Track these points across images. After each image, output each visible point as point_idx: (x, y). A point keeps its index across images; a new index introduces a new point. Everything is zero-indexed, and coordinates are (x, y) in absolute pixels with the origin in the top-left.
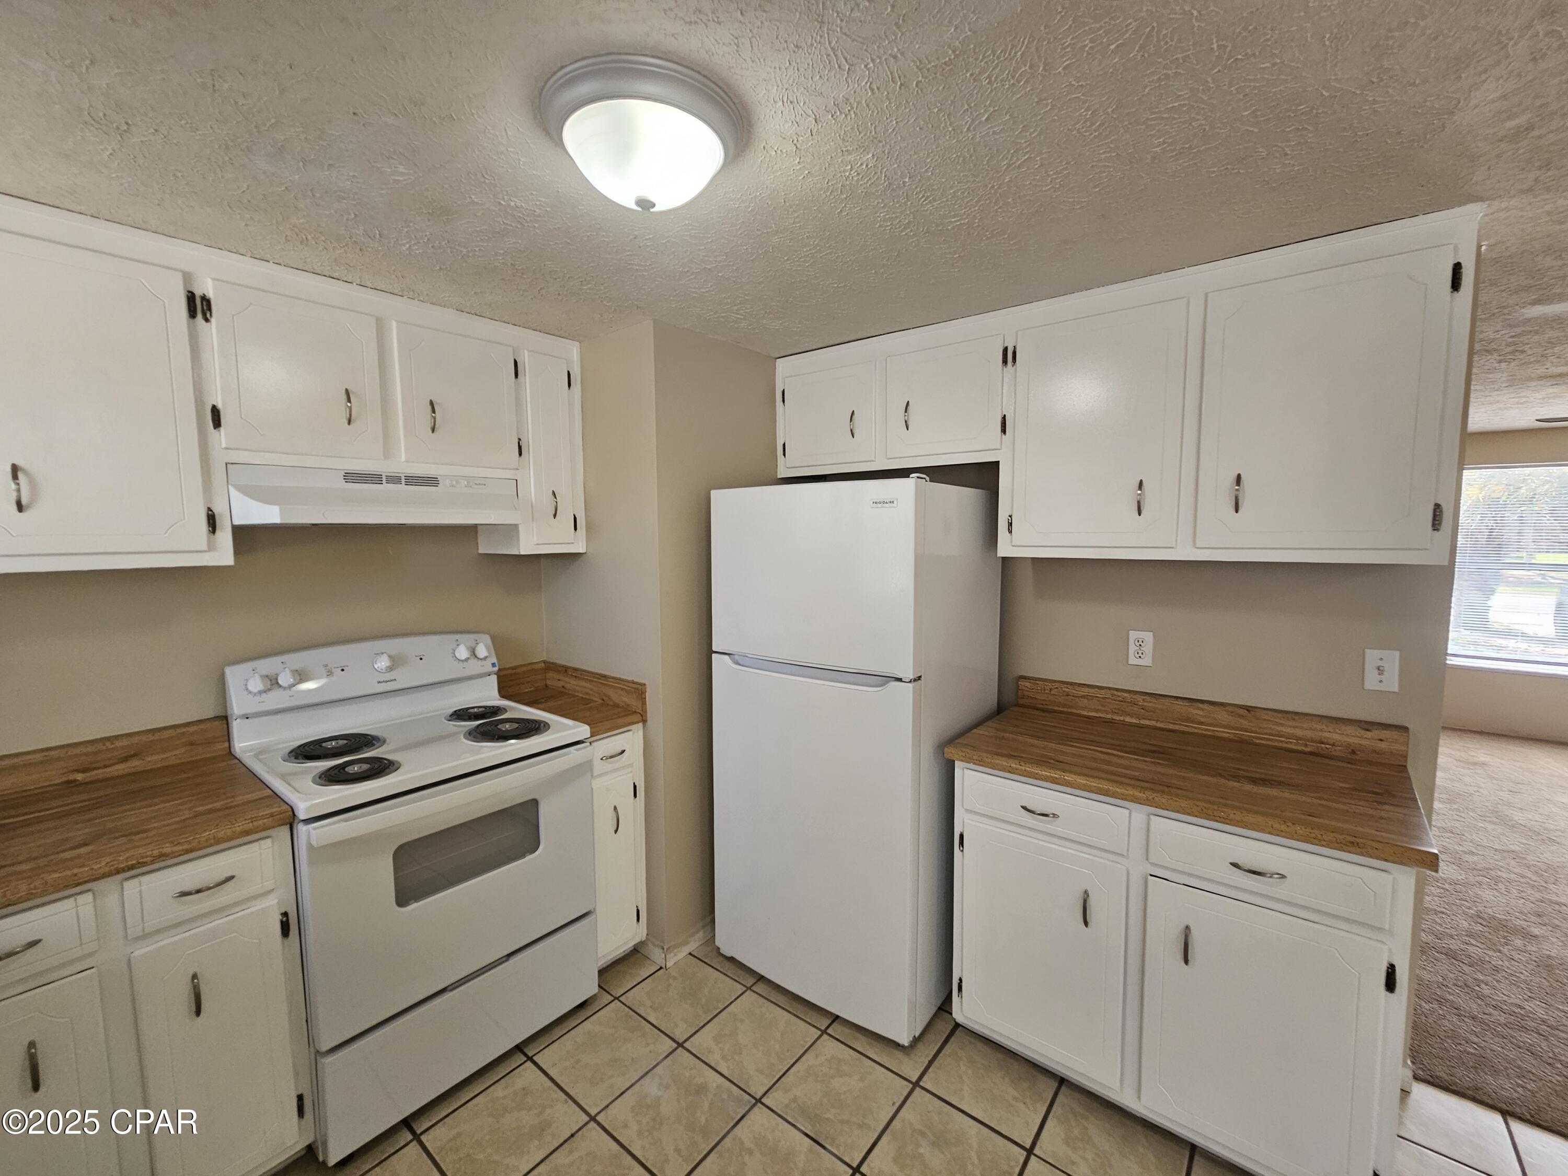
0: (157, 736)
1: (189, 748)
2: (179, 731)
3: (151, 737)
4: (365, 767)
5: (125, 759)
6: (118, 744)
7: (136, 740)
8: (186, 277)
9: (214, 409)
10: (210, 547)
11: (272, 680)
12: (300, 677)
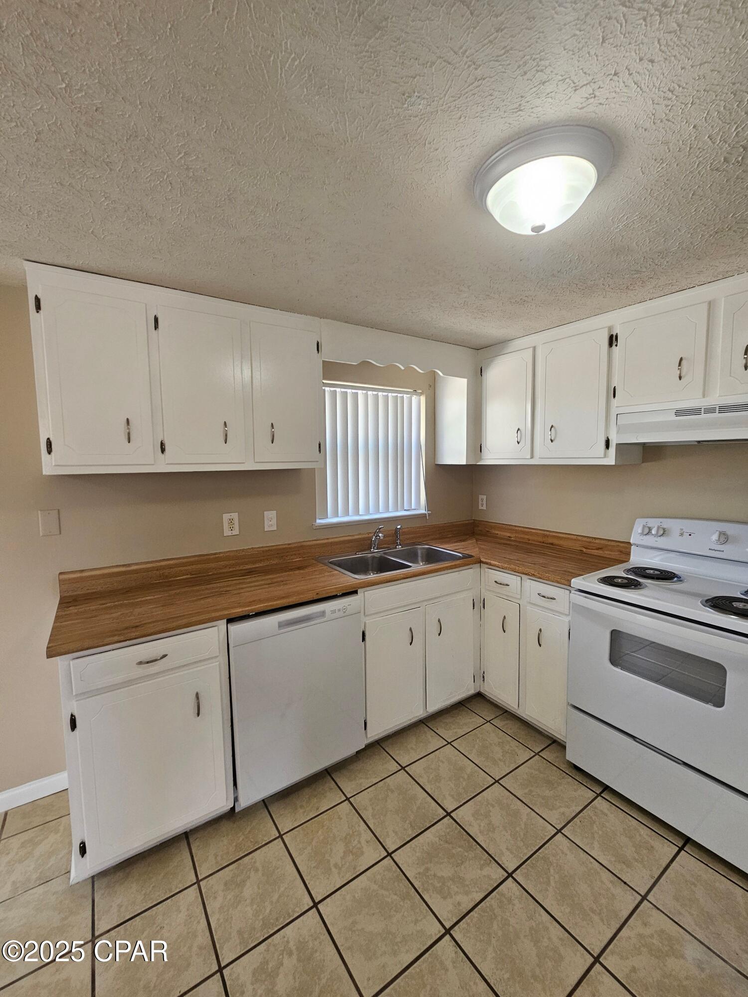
0: (609, 543)
1: (619, 553)
2: (617, 544)
3: (607, 543)
4: (626, 581)
5: (598, 549)
6: (597, 541)
7: (602, 542)
8: (610, 328)
9: (615, 388)
10: (605, 456)
11: (650, 529)
12: (664, 532)
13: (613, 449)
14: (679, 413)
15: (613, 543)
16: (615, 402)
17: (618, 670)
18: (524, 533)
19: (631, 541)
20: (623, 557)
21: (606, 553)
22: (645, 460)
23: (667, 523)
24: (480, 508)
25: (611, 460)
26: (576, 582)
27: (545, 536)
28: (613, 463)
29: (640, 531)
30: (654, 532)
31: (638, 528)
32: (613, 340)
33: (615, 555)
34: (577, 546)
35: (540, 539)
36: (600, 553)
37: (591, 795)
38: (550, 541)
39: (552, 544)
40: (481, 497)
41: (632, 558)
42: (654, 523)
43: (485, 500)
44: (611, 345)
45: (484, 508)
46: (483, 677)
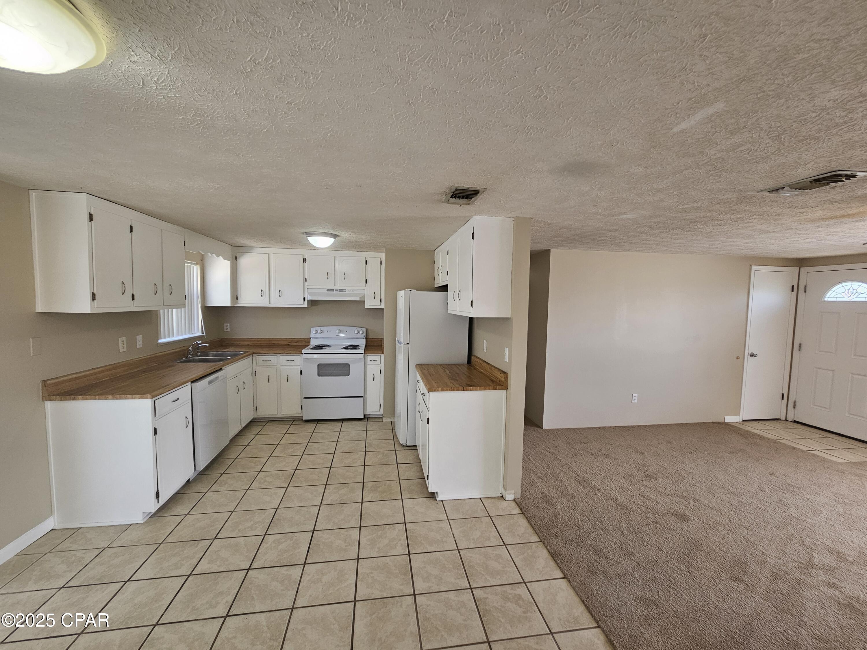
1: (306, 342)
2: (304, 339)
4: (316, 348)
6: (295, 339)
8: (303, 256)
9: (306, 279)
10: (304, 304)
11: (317, 331)
12: (322, 332)
13: (306, 302)
14: (328, 290)
15: (302, 339)
16: (306, 284)
17: (321, 377)
18: (257, 341)
19: (311, 337)
20: (307, 344)
21: (300, 344)
22: (312, 305)
23: (322, 328)
24: (225, 330)
25: (306, 306)
26: (304, 351)
27: (270, 340)
28: (307, 307)
29: (314, 332)
30: (319, 332)
31: (313, 331)
32: (304, 260)
33: (303, 343)
34: (286, 343)
35: (267, 342)
36: (297, 344)
37: (315, 425)
38: (273, 342)
39: (274, 344)
40: (225, 324)
41: (311, 343)
42: (318, 329)
43: (229, 326)
44: (304, 262)
45: (229, 330)
46: (256, 409)
